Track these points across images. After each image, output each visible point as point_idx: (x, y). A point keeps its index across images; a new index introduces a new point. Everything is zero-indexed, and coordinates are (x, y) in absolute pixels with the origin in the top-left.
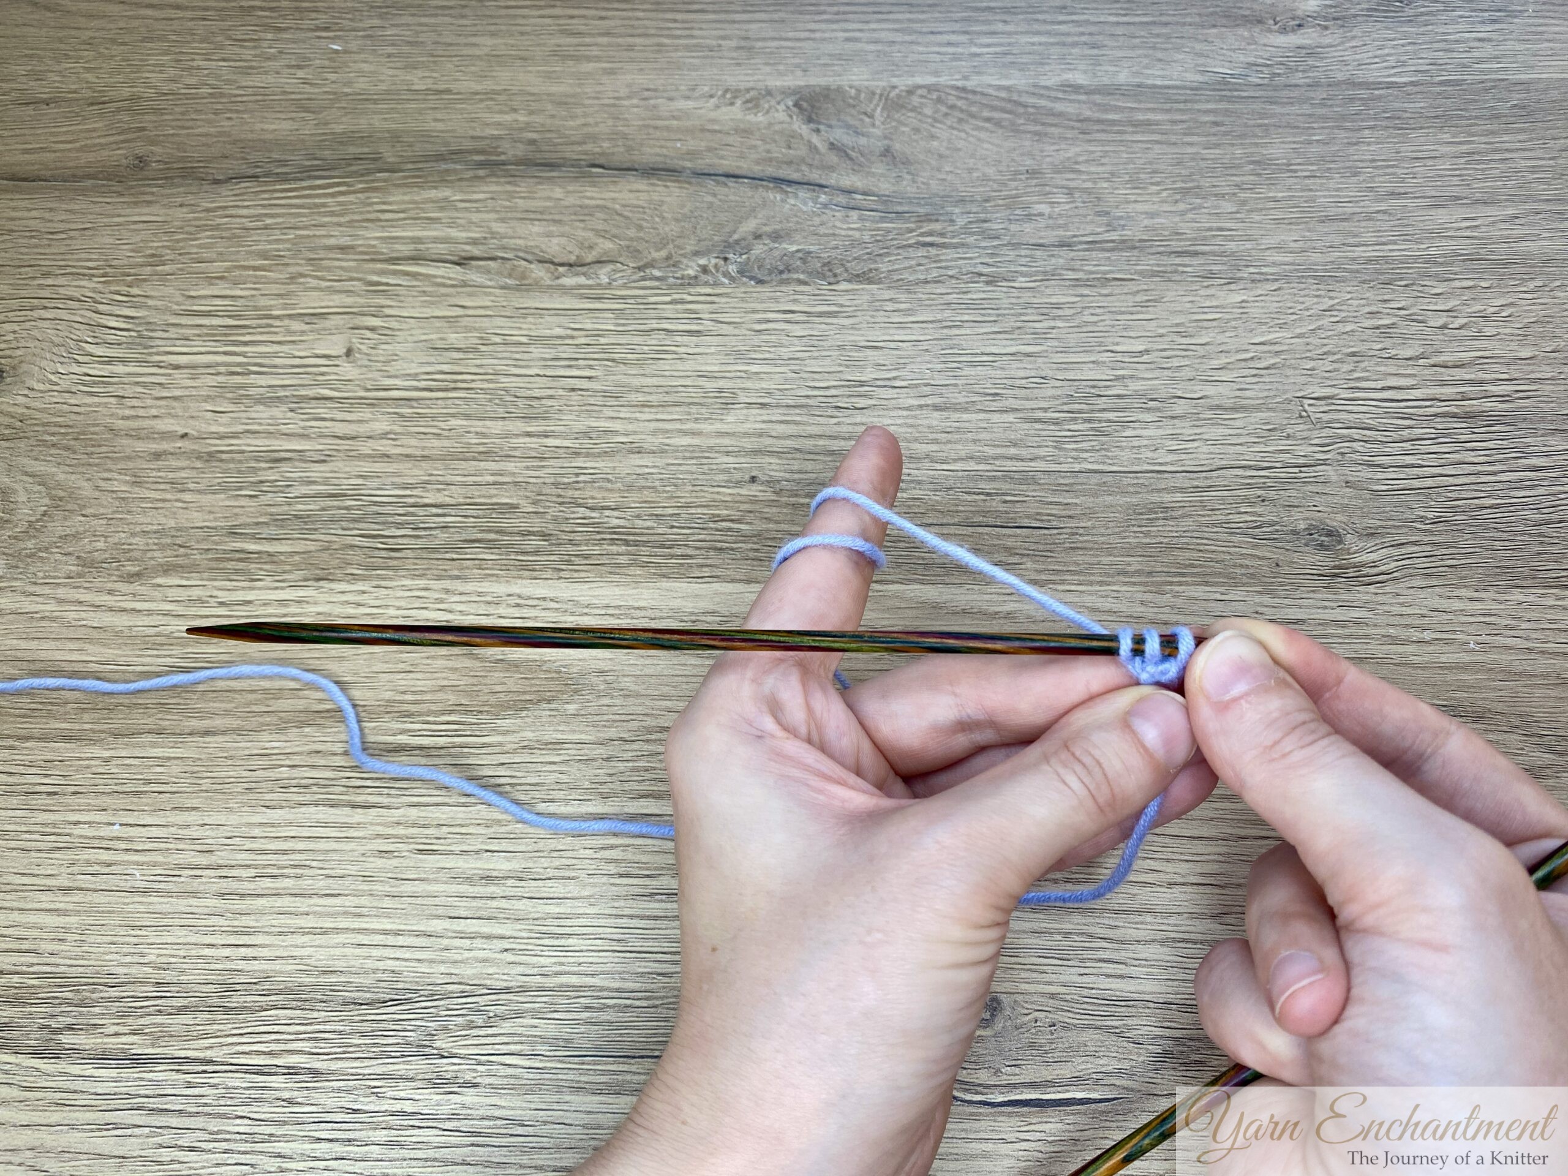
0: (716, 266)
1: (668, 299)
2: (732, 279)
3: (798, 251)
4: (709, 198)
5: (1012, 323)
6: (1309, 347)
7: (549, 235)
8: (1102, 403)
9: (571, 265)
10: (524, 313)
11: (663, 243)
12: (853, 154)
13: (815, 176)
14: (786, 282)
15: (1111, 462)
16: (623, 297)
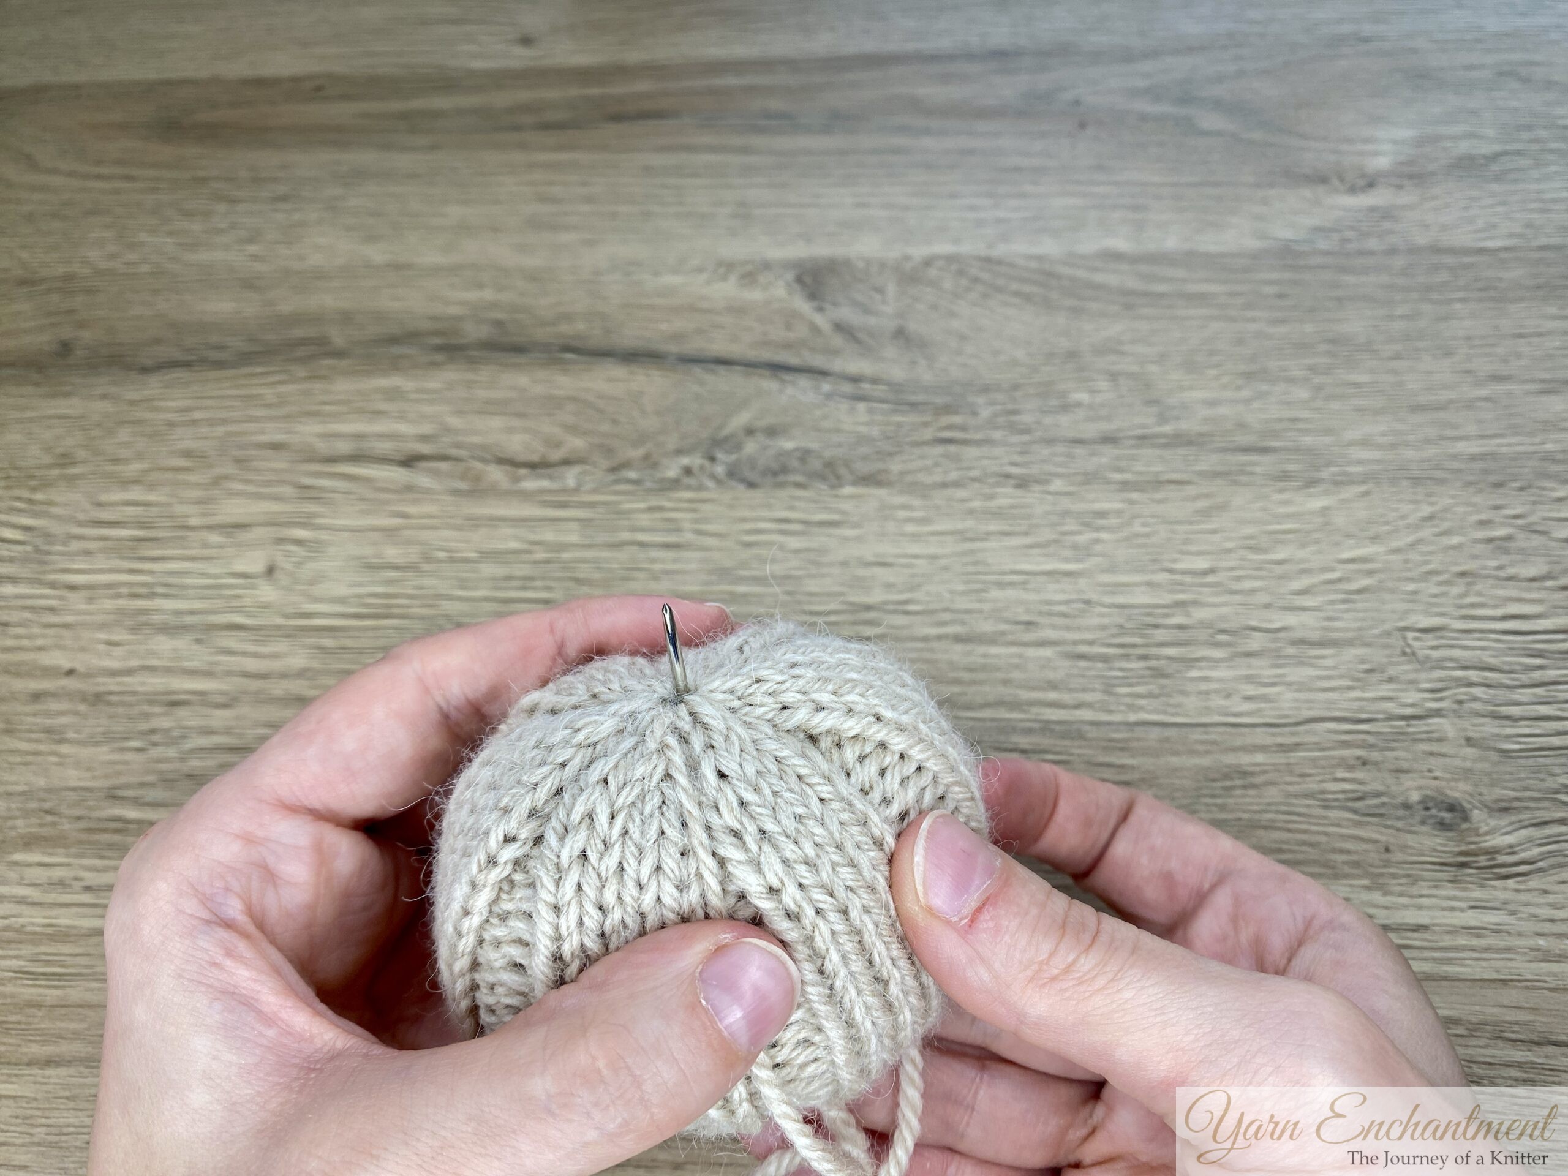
0: (702, 468)
1: (642, 505)
2: (718, 481)
3: (796, 449)
4: (696, 388)
5: (1047, 534)
6: (1409, 565)
7: (510, 430)
8: (1160, 635)
9: (532, 466)
10: (475, 522)
11: (641, 439)
12: (861, 336)
13: (818, 361)
14: (781, 485)
15: (1174, 711)
16: (592, 505)
